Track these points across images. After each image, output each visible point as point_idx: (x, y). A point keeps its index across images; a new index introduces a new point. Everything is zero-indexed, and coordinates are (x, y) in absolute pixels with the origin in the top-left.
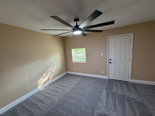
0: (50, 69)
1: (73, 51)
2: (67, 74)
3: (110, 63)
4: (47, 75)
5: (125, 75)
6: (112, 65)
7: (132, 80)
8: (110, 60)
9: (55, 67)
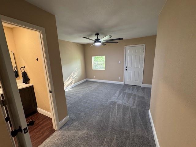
0: (72, 74)
1: (93, 58)
2: (87, 81)
3: (126, 70)
4: (70, 79)
5: (138, 81)
6: (128, 72)
7: (143, 84)
8: (126, 67)
9: (76, 73)
